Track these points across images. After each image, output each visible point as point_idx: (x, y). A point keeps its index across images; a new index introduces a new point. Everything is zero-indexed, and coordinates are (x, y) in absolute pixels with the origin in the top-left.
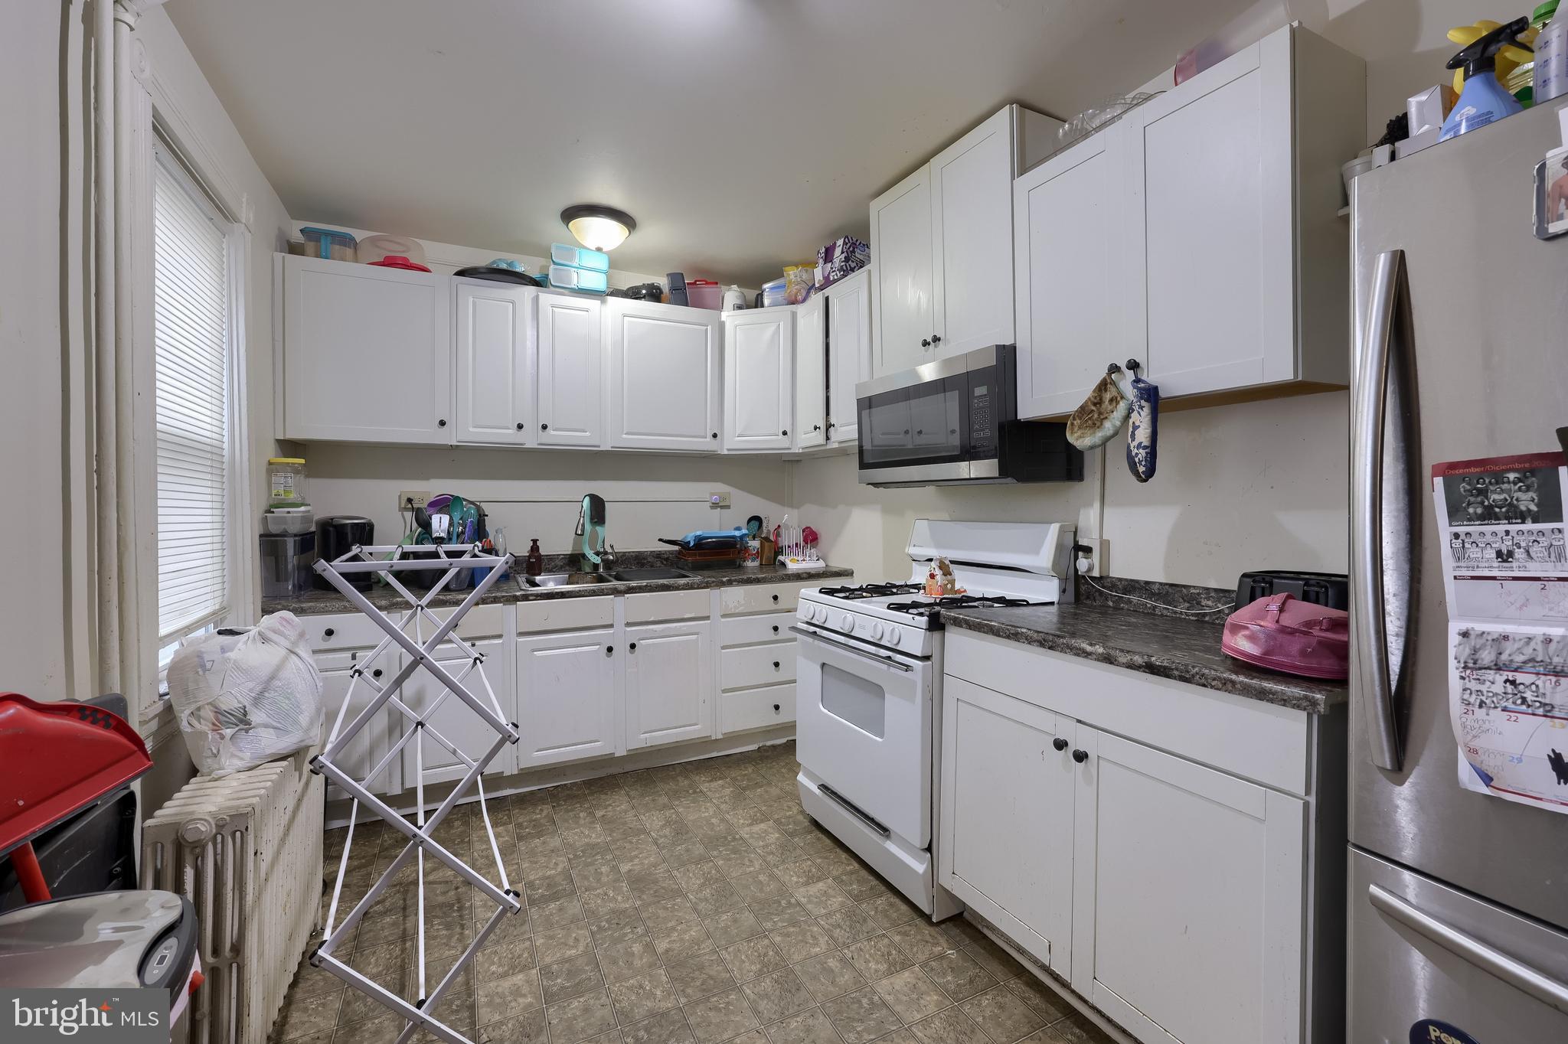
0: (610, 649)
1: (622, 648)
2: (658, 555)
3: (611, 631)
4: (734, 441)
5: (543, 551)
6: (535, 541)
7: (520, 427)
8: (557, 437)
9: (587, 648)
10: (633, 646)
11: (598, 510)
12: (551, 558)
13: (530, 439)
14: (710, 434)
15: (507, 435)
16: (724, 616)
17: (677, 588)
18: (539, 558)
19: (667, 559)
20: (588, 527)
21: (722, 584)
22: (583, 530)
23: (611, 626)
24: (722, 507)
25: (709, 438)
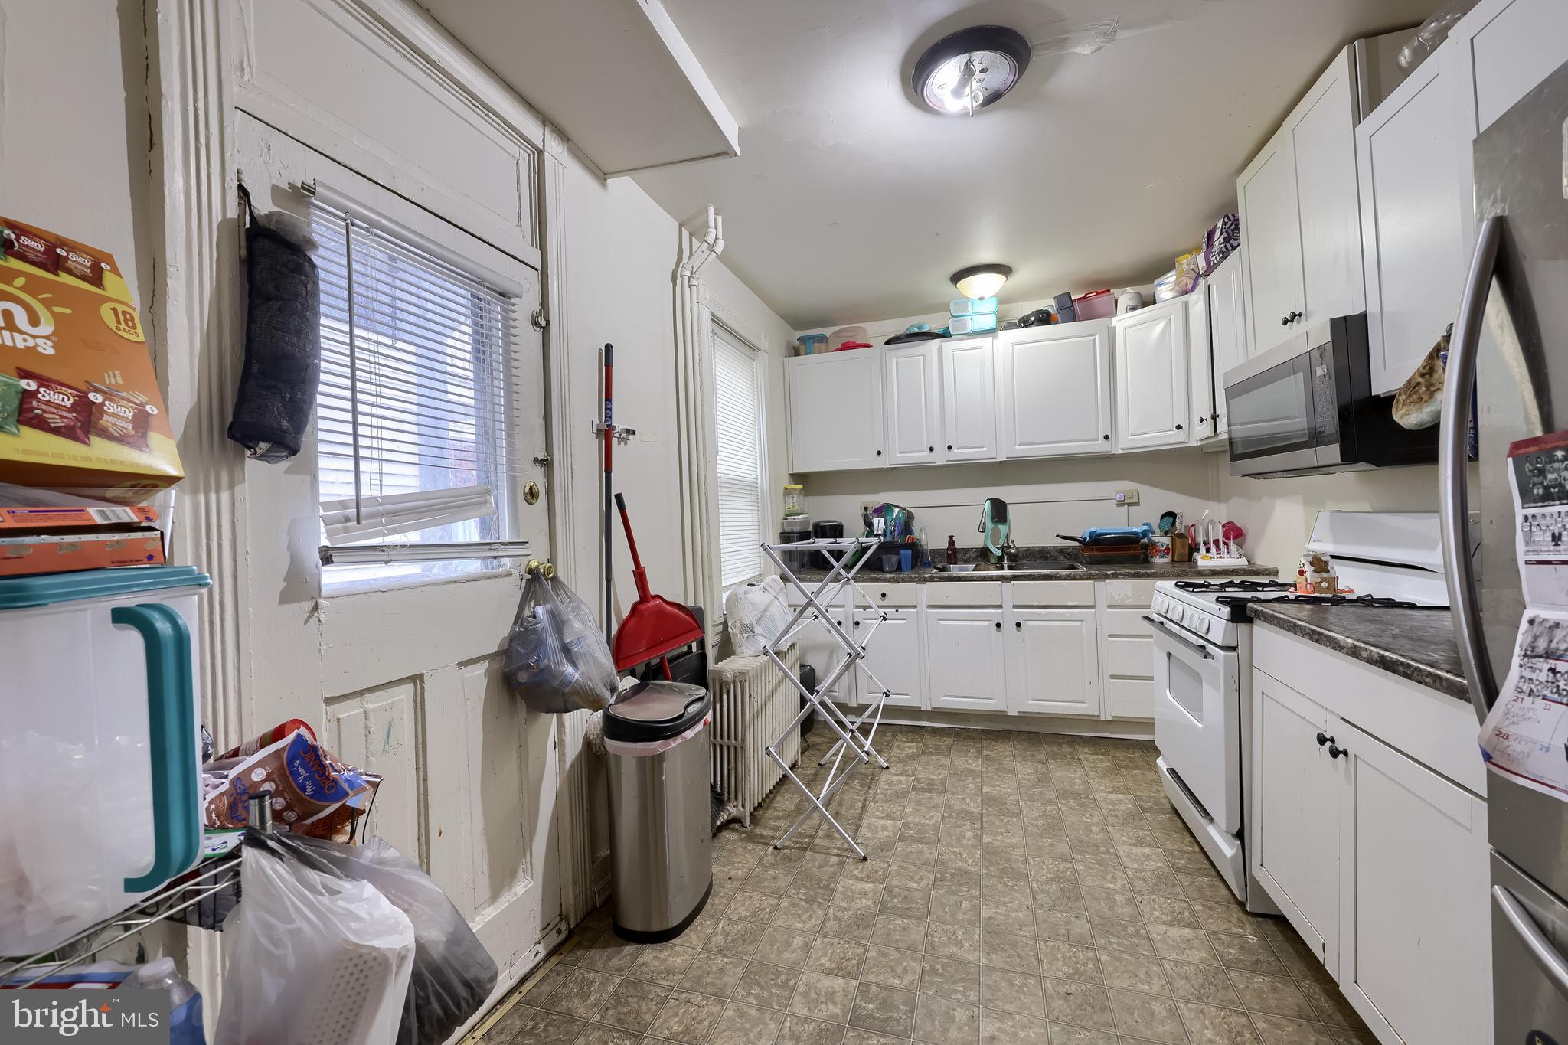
0: (998, 625)
1: (1009, 626)
2: (1061, 550)
3: (1000, 610)
4: (1127, 441)
5: (958, 545)
6: (951, 537)
7: (931, 449)
8: (960, 454)
9: (980, 623)
10: (1018, 625)
11: (999, 511)
12: (966, 551)
13: (940, 458)
14: (1101, 437)
15: (923, 457)
16: (1109, 607)
17: (1060, 578)
18: (955, 551)
19: (1069, 554)
20: (990, 525)
21: (1107, 577)
22: (984, 528)
23: (1000, 606)
24: (1129, 504)
25: (1101, 440)
